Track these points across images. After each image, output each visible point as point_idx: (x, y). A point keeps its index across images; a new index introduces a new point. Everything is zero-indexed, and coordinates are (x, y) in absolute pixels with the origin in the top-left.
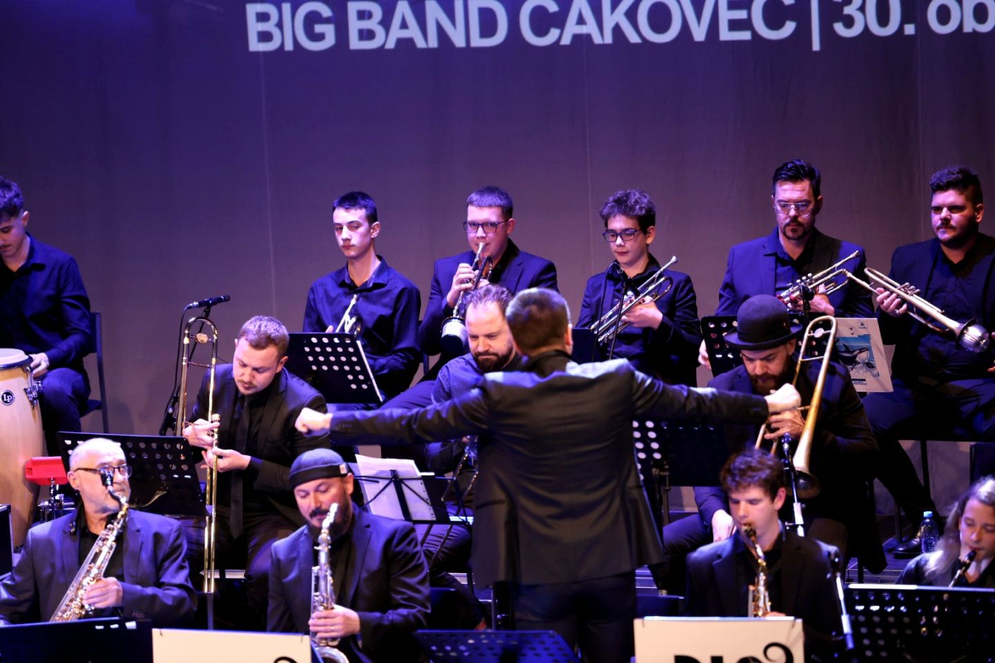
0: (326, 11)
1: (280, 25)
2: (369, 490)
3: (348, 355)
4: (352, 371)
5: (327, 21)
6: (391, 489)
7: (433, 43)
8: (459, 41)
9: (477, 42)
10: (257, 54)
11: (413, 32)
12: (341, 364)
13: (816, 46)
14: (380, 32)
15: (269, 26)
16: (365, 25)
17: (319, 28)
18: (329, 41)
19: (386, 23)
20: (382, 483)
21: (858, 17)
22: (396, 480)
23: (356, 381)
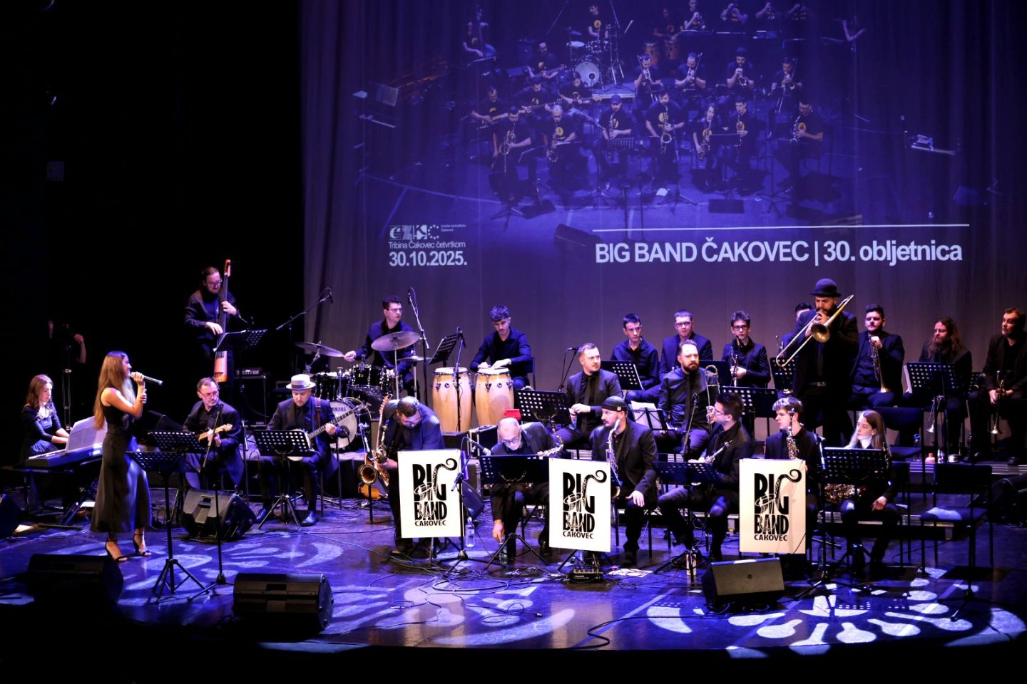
0: (626, 247)
1: (609, 252)
2: (636, 415)
3: (630, 370)
4: (632, 377)
5: (627, 250)
6: (645, 415)
7: (668, 260)
8: (678, 259)
9: (685, 260)
10: (599, 264)
11: (660, 255)
12: (627, 374)
13: (817, 264)
14: (647, 255)
15: (604, 253)
16: (641, 252)
17: (623, 253)
18: (627, 259)
19: (649, 252)
20: (641, 413)
21: (833, 253)
22: (647, 412)
23: (633, 381)
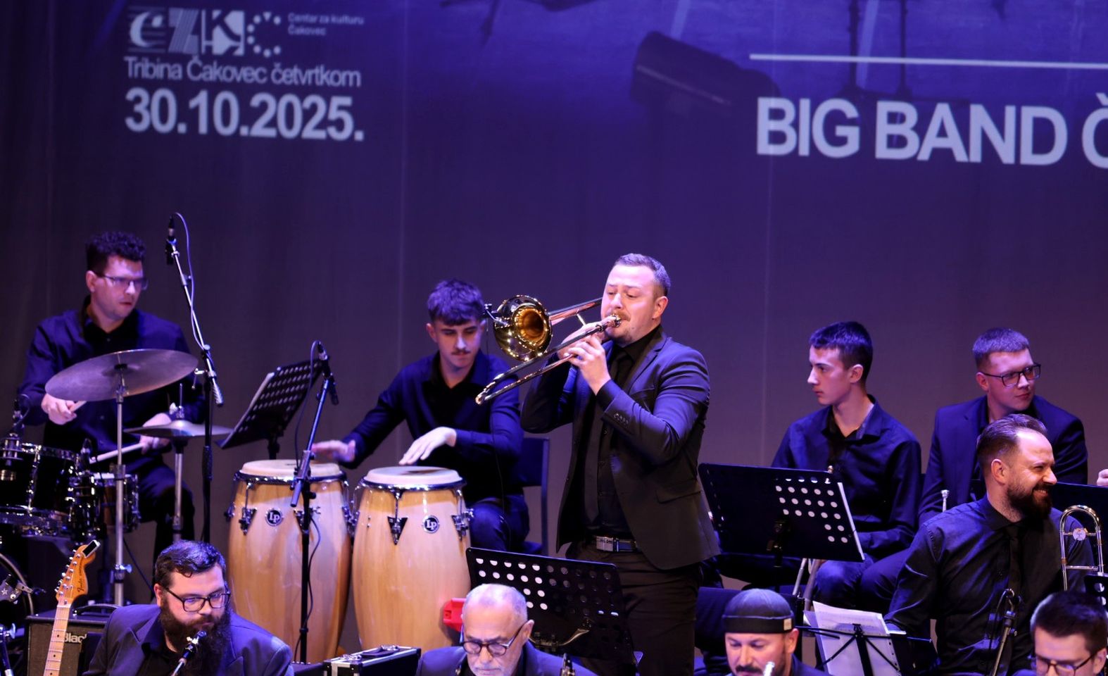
0: (850, 111)
1: (796, 125)
2: (829, 647)
3: (828, 500)
4: (831, 520)
5: (851, 122)
6: (853, 649)
7: (976, 156)
8: (1006, 155)
9: (1029, 158)
10: (766, 158)
11: (953, 141)
12: (818, 510)
14: (913, 138)
15: (783, 126)
16: (896, 129)
17: (841, 131)
18: (852, 147)
19: (921, 129)
20: (843, 640)
22: (860, 637)
23: (834, 532)
